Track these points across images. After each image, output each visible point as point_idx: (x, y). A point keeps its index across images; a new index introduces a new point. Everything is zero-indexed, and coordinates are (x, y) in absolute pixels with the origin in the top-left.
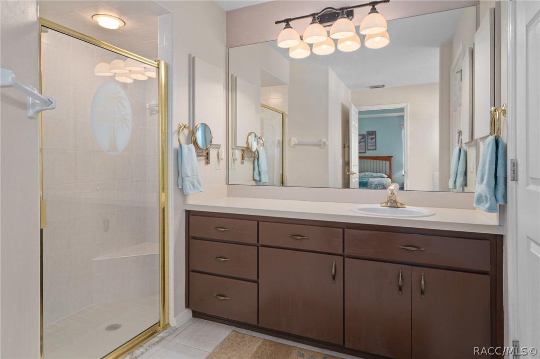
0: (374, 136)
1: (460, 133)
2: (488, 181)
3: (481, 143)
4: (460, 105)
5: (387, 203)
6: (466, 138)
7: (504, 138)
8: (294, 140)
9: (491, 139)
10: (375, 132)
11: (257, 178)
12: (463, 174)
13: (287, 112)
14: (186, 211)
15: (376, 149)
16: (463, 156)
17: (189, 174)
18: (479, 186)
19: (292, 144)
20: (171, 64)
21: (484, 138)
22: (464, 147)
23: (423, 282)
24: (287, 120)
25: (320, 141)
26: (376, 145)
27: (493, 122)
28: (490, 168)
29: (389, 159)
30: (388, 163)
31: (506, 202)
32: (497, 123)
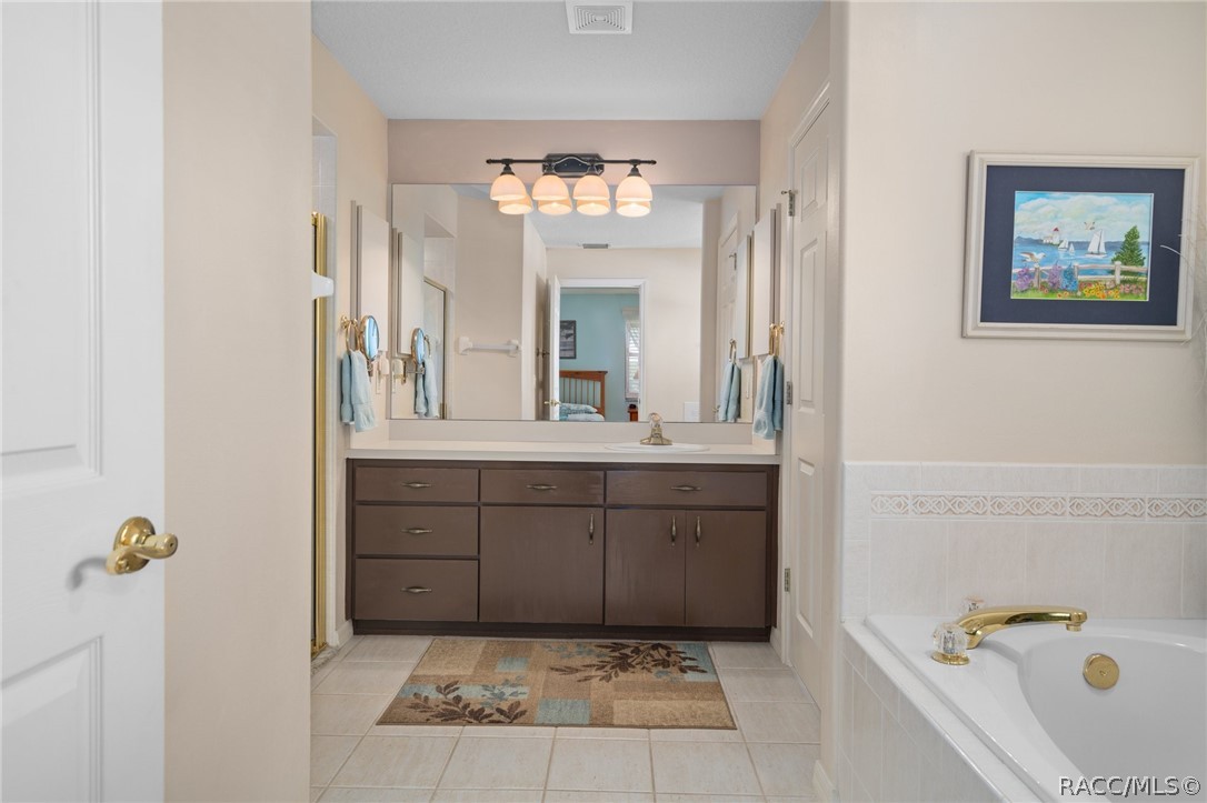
0: (572, 332)
1: (733, 343)
2: (767, 405)
3: (759, 361)
4: (733, 301)
5: (650, 439)
6: (741, 352)
7: (782, 359)
8: (466, 342)
9: (770, 359)
10: (574, 322)
11: (423, 410)
12: (736, 401)
13: (452, 289)
14: (348, 459)
15: (575, 357)
16: (737, 375)
17: (364, 401)
18: (756, 411)
19: (462, 348)
20: (333, 219)
21: (763, 357)
22: (738, 364)
23: (699, 529)
24: (452, 303)
25: (509, 343)
26: (575, 350)
27: (773, 340)
28: (768, 391)
29: (599, 376)
30: (598, 385)
31: (782, 427)
32: (776, 341)
